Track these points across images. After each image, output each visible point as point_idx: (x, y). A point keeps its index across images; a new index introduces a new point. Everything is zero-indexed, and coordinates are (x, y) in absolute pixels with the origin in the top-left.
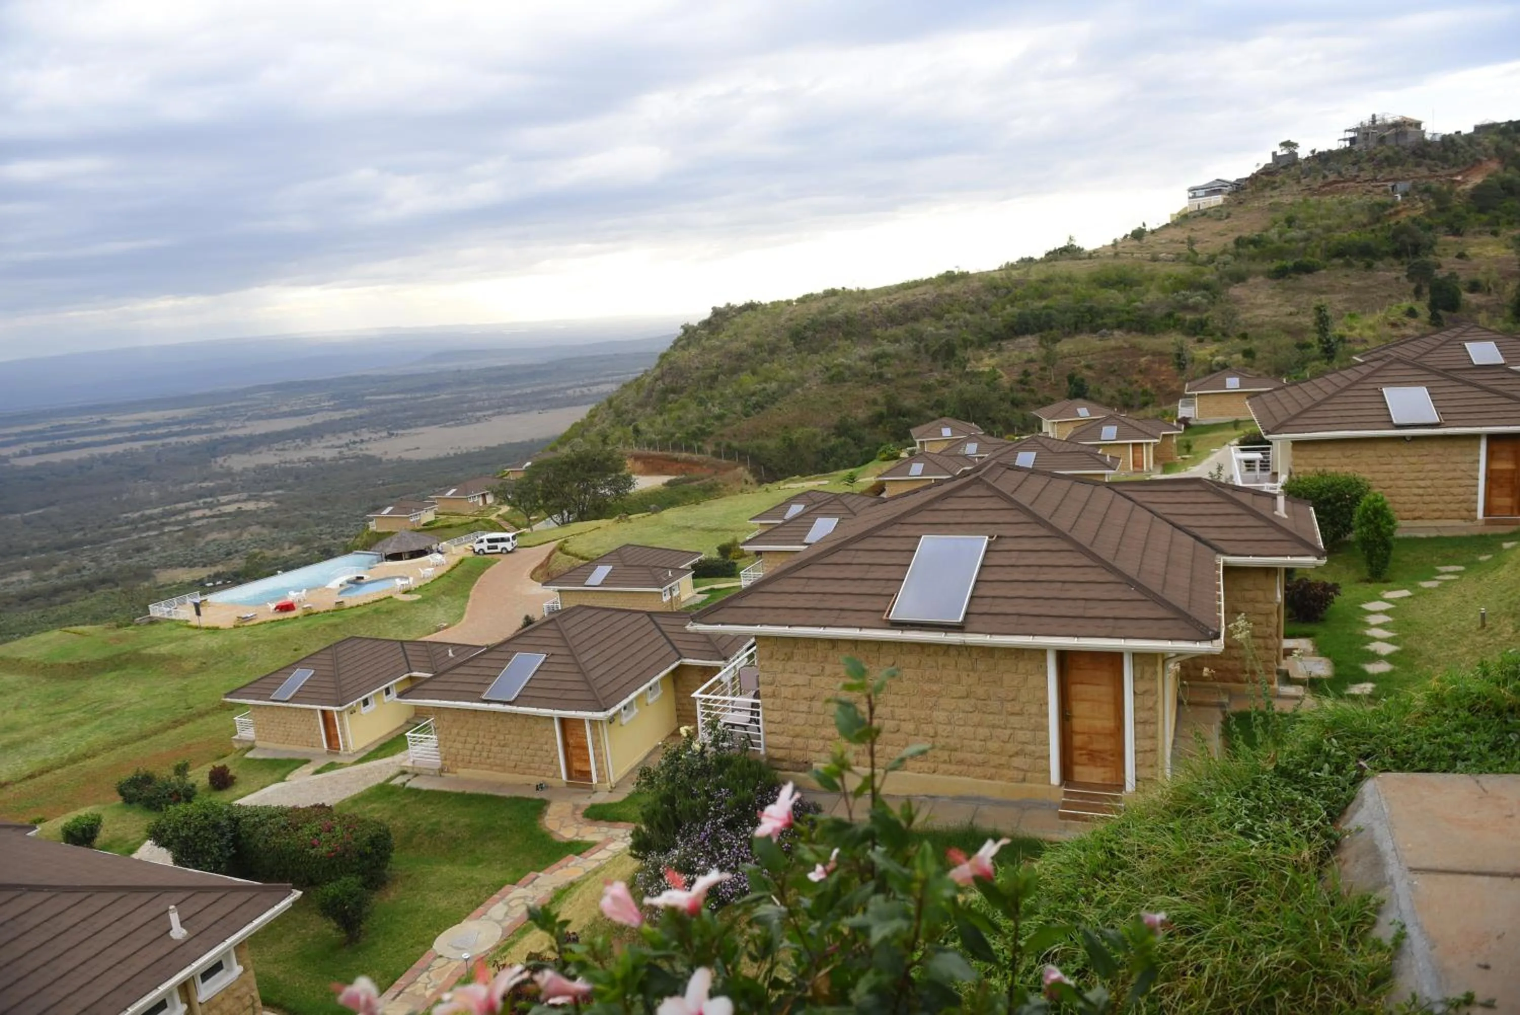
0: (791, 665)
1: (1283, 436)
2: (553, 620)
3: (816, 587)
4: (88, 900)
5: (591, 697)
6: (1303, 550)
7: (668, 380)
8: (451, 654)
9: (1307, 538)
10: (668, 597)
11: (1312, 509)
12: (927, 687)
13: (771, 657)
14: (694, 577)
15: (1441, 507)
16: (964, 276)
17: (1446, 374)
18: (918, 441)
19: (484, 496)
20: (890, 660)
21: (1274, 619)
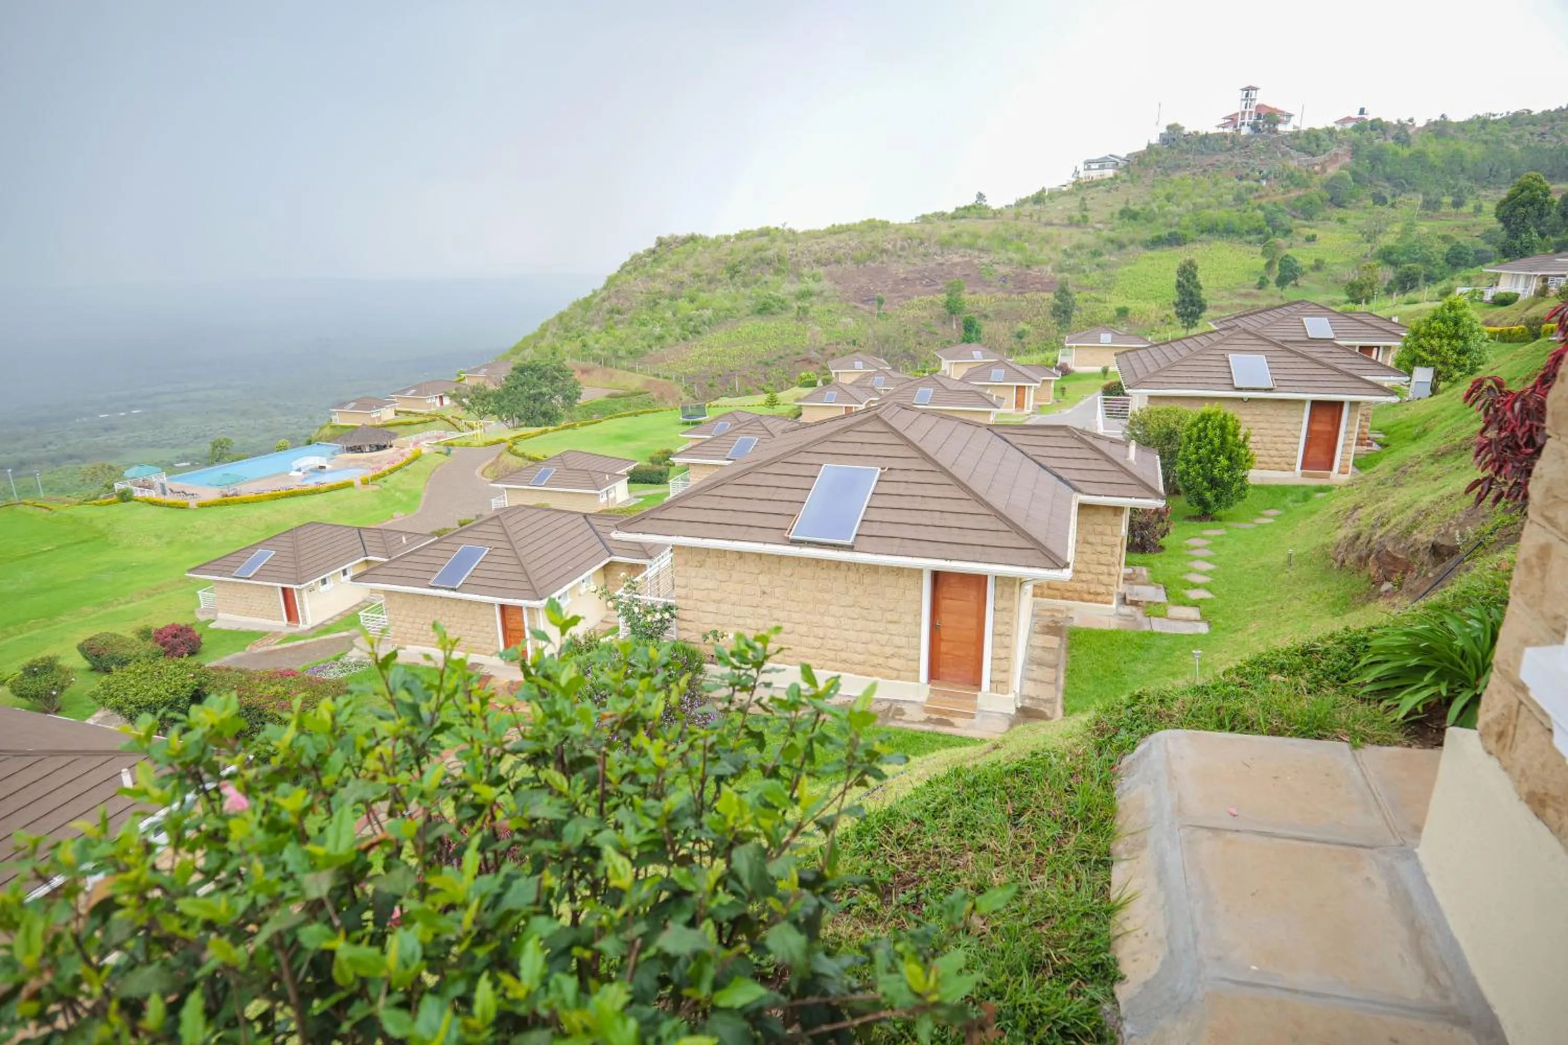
0: (703, 572)
1: (1142, 391)
2: (497, 517)
3: (728, 504)
4: (39, 764)
5: (530, 587)
6: (1147, 494)
7: (614, 301)
8: (404, 541)
9: (1152, 484)
10: (605, 498)
11: (1158, 457)
12: (819, 596)
13: (686, 563)
14: (629, 482)
15: (1267, 459)
16: (885, 225)
17: (1281, 345)
18: (833, 372)
19: (441, 397)
20: (789, 572)
21: (1118, 550)
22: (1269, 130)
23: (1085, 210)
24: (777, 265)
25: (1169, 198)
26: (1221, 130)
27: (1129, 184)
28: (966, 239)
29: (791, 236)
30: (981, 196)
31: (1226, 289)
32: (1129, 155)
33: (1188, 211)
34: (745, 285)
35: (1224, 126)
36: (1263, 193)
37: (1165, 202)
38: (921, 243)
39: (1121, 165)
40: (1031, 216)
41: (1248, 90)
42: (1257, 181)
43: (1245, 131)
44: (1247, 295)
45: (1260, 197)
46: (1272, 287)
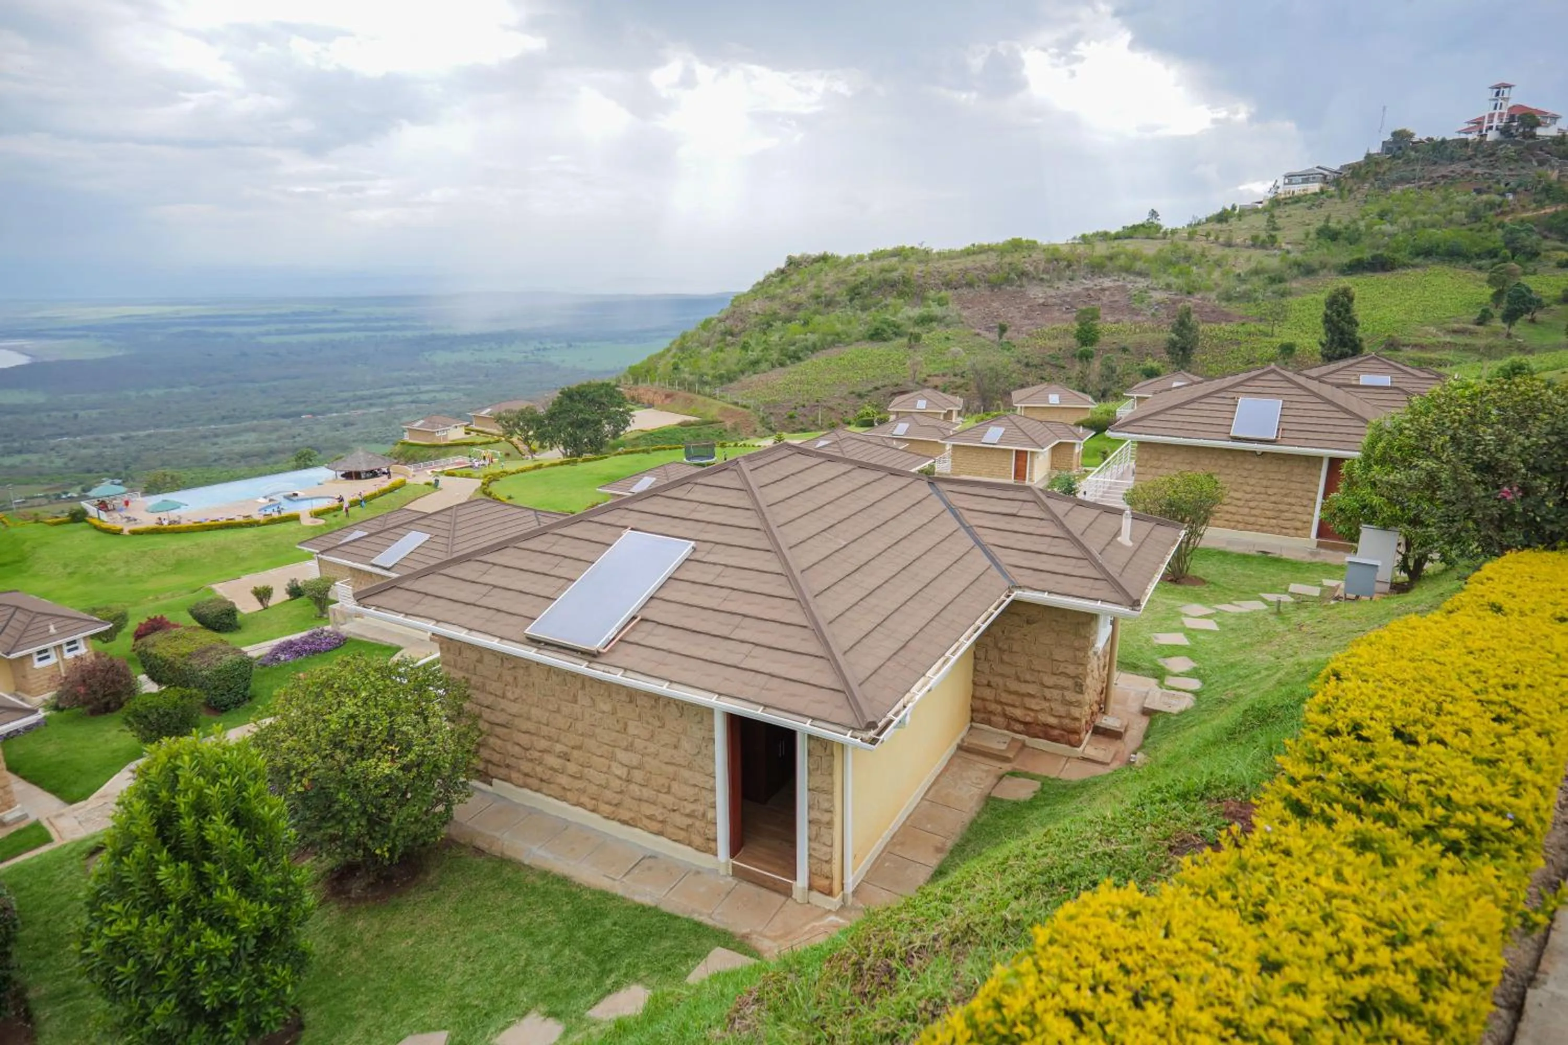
22: (1524, 135)
23: (1275, 229)
24: (900, 287)
25: (1382, 215)
26: (1463, 136)
27: (1337, 200)
28: (1122, 261)
29: (925, 256)
30: (1154, 213)
31: (1434, 324)
32: (1343, 168)
33: (1404, 230)
34: (864, 309)
35: (1467, 131)
36: (1507, 209)
37: (1377, 220)
38: (1069, 266)
39: (1330, 177)
40: (1208, 235)
41: (1499, 89)
42: (1503, 195)
43: (1492, 136)
44: (1462, 332)
45: (1503, 213)
46: (1498, 324)
